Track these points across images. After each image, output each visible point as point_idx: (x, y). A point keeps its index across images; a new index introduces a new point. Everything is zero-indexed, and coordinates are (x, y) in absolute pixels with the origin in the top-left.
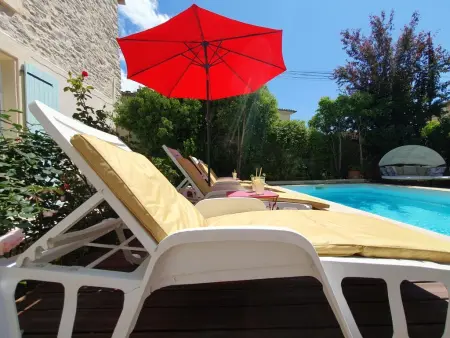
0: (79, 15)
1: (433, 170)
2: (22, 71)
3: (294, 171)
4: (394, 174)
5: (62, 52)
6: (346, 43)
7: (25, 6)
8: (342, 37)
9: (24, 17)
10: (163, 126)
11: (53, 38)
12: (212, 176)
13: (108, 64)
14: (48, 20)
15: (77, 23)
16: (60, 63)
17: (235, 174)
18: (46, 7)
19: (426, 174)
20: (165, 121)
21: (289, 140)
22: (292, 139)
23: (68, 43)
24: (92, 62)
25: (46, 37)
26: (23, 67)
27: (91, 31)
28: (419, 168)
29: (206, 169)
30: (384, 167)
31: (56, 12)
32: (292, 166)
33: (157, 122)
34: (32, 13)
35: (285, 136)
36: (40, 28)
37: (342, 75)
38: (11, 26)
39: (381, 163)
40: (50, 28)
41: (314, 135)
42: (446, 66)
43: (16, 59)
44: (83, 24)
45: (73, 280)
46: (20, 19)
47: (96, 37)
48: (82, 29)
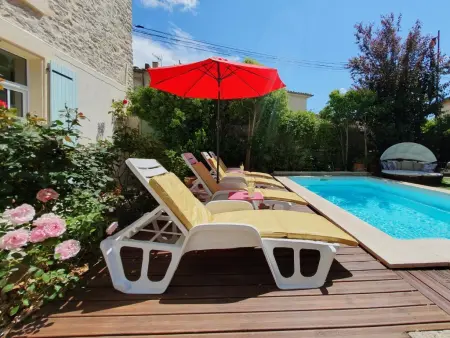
0: (96, 6)
1: (426, 167)
2: (48, 69)
3: (302, 162)
4: (393, 168)
5: (80, 45)
6: (359, 38)
7: (51, 8)
8: (356, 31)
9: (50, 18)
10: (175, 117)
11: (73, 32)
12: (221, 170)
13: (121, 51)
14: (70, 17)
15: (94, 15)
16: (79, 57)
17: (242, 167)
18: (68, 5)
19: (420, 170)
20: (178, 112)
21: (298, 132)
22: (301, 131)
23: (86, 36)
24: (108, 51)
25: (68, 32)
26: (49, 65)
27: (106, 21)
28: (416, 164)
29: (215, 163)
30: (386, 161)
31: (76, 8)
32: (300, 157)
33: (170, 113)
34: (57, 13)
35: (295, 127)
36: (63, 25)
37: (355, 65)
38: (40, 28)
39: (382, 158)
40: (71, 24)
41: (323, 128)
42: (446, 70)
43: (43, 59)
44: (100, 14)
45: (147, 247)
46: (47, 20)
47: (111, 26)
48: (99, 19)
